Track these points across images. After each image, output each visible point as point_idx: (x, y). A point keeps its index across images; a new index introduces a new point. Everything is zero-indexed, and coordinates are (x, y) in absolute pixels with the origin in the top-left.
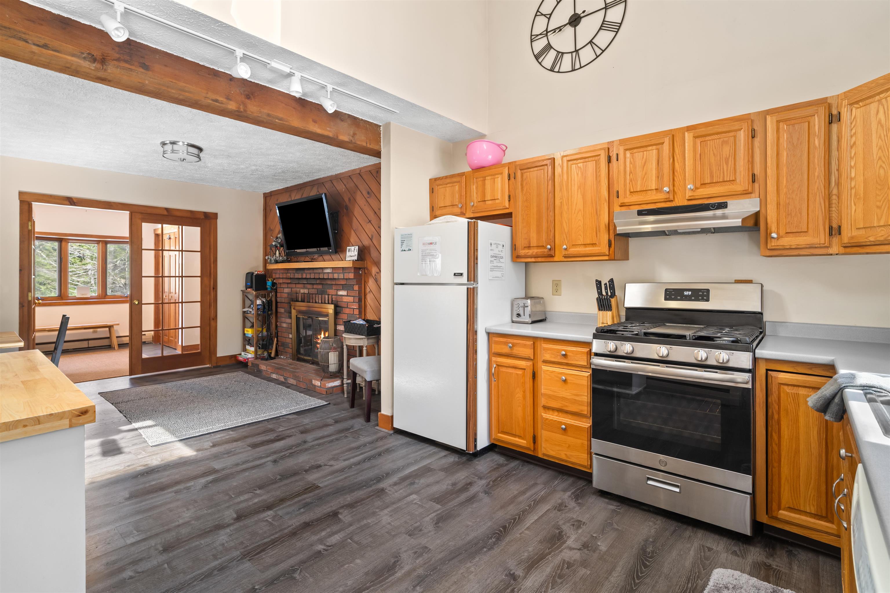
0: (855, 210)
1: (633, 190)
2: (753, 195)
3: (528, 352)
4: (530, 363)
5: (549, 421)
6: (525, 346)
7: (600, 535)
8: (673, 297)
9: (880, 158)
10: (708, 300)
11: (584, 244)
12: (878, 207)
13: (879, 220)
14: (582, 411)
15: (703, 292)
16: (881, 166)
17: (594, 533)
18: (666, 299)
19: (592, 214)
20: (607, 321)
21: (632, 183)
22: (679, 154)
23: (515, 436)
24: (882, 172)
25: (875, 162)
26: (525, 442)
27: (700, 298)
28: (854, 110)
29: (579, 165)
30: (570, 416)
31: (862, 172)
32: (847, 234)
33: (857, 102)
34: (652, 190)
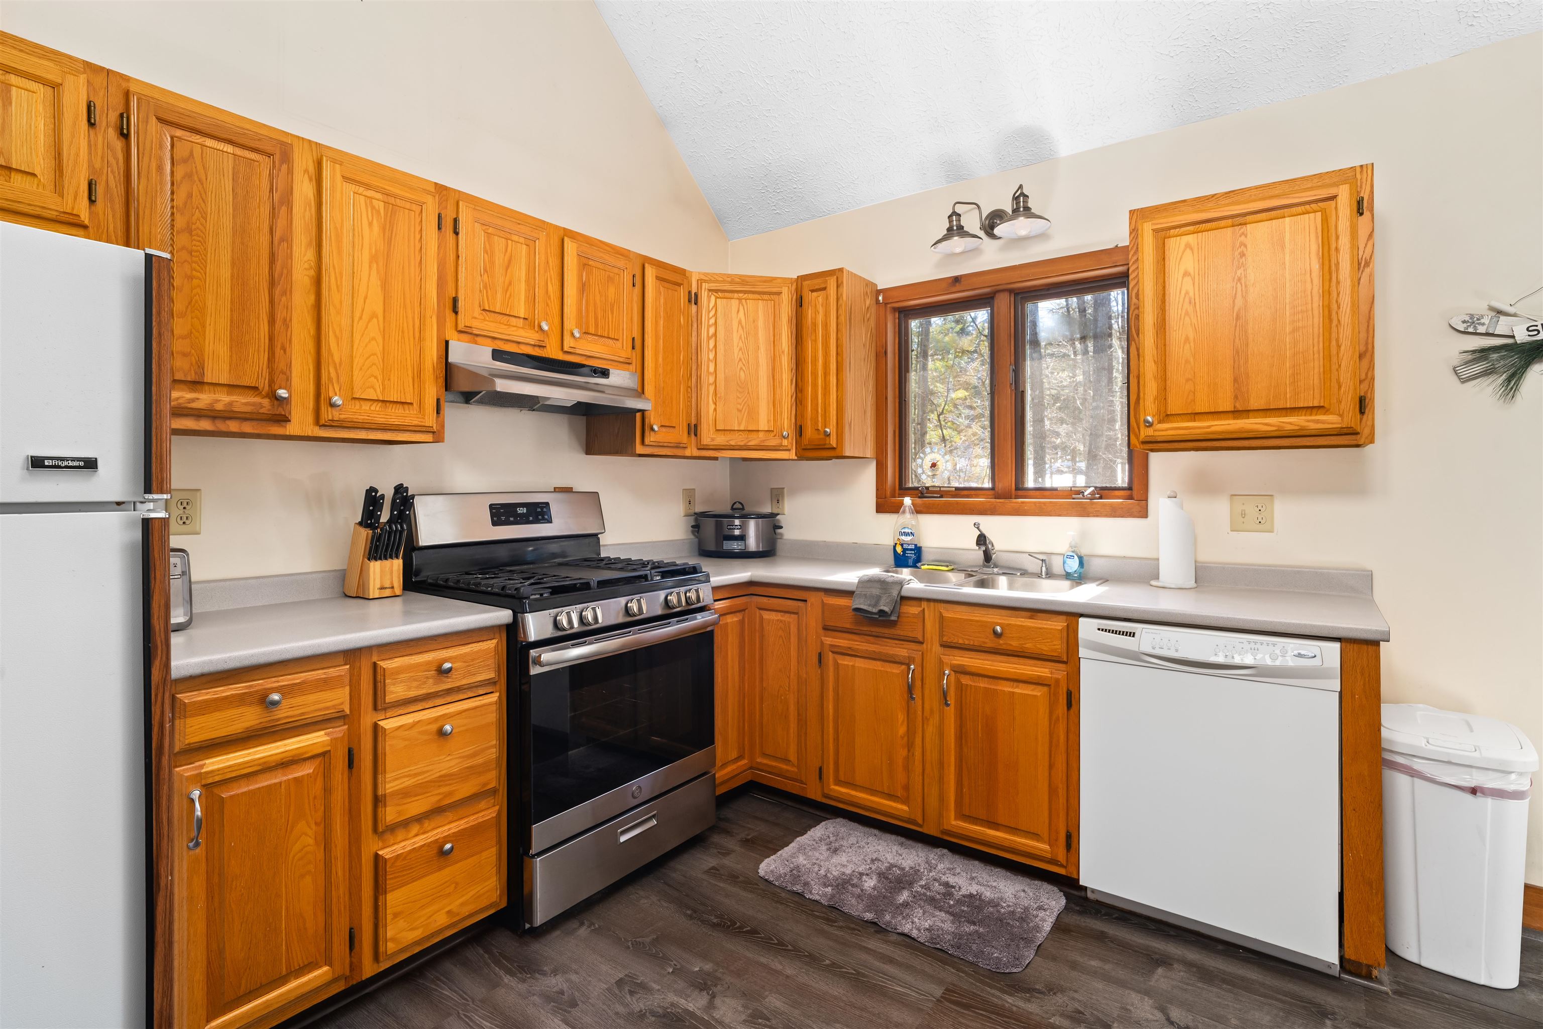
0: (715, 410)
1: (489, 307)
2: (631, 366)
4: (340, 730)
5: (405, 859)
6: (325, 684)
8: (503, 518)
9: (740, 360)
10: (552, 520)
11: (383, 401)
12: (739, 411)
13: (739, 424)
14: (485, 785)
15: (542, 508)
16: (741, 368)
18: (495, 524)
19: (403, 332)
20: (392, 583)
21: (487, 292)
22: (553, 269)
24: (742, 374)
25: (737, 362)
26: (326, 968)
27: (540, 517)
28: (713, 298)
29: (375, 202)
30: (450, 815)
31: (723, 369)
32: (708, 436)
33: (716, 291)
34: (519, 317)
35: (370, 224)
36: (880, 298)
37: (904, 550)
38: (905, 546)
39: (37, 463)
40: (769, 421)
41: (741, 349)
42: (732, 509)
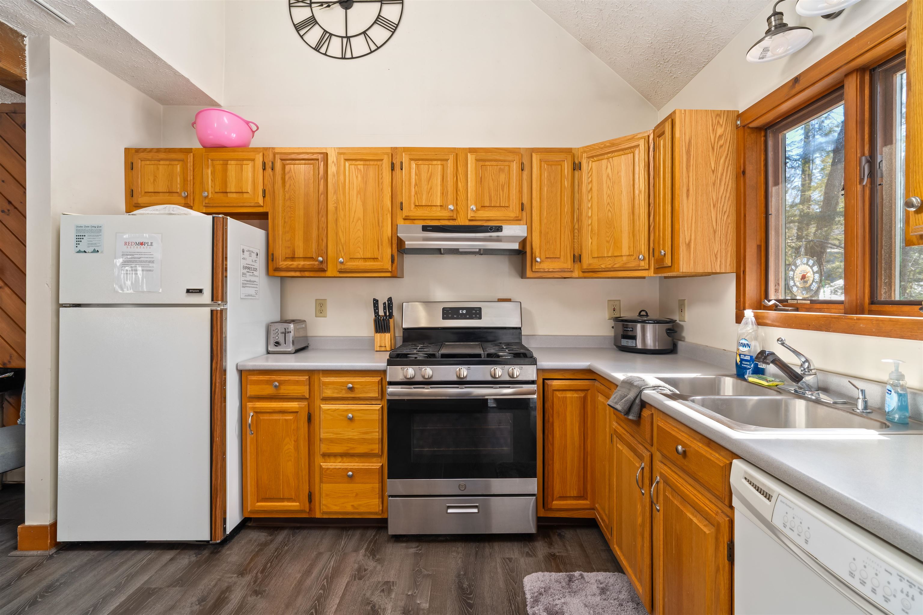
0: (592, 243)
1: (418, 203)
2: (521, 222)
3: (304, 390)
4: (304, 404)
5: (331, 471)
6: (297, 383)
7: (415, 591)
8: (450, 316)
9: (608, 204)
10: (480, 318)
11: (364, 258)
12: (608, 242)
13: (608, 252)
14: (372, 450)
15: (476, 311)
16: (609, 210)
17: (408, 591)
18: (444, 318)
19: (373, 224)
20: (385, 344)
21: (417, 196)
22: (462, 174)
23: (282, 500)
24: (610, 214)
25: (606, 206)
26: (298, 504)
27: (474, 316)
28: (590, 162)
29: (359, 167)
30: (357, 459)
31: (596, 213)
32: (587, 261)
33: (592, 157)
34: (437, 206)
35: (357, 177)
36: (739, 123)
37: (742, 360)
38: (742, 357)
39: (188, 291)
40: (629, 248)
41: (609, 196)
42: (640, 315)
